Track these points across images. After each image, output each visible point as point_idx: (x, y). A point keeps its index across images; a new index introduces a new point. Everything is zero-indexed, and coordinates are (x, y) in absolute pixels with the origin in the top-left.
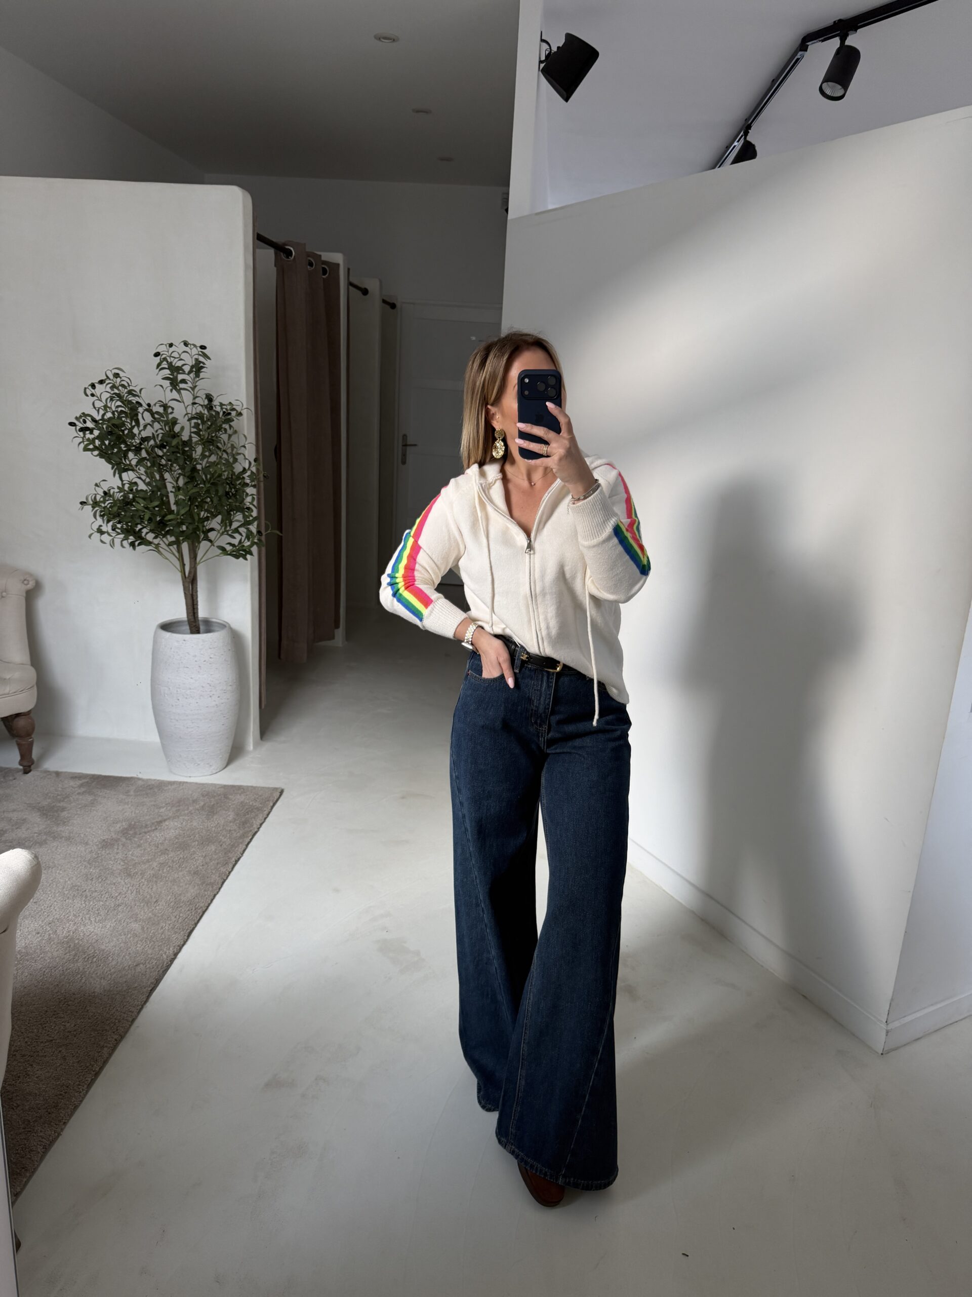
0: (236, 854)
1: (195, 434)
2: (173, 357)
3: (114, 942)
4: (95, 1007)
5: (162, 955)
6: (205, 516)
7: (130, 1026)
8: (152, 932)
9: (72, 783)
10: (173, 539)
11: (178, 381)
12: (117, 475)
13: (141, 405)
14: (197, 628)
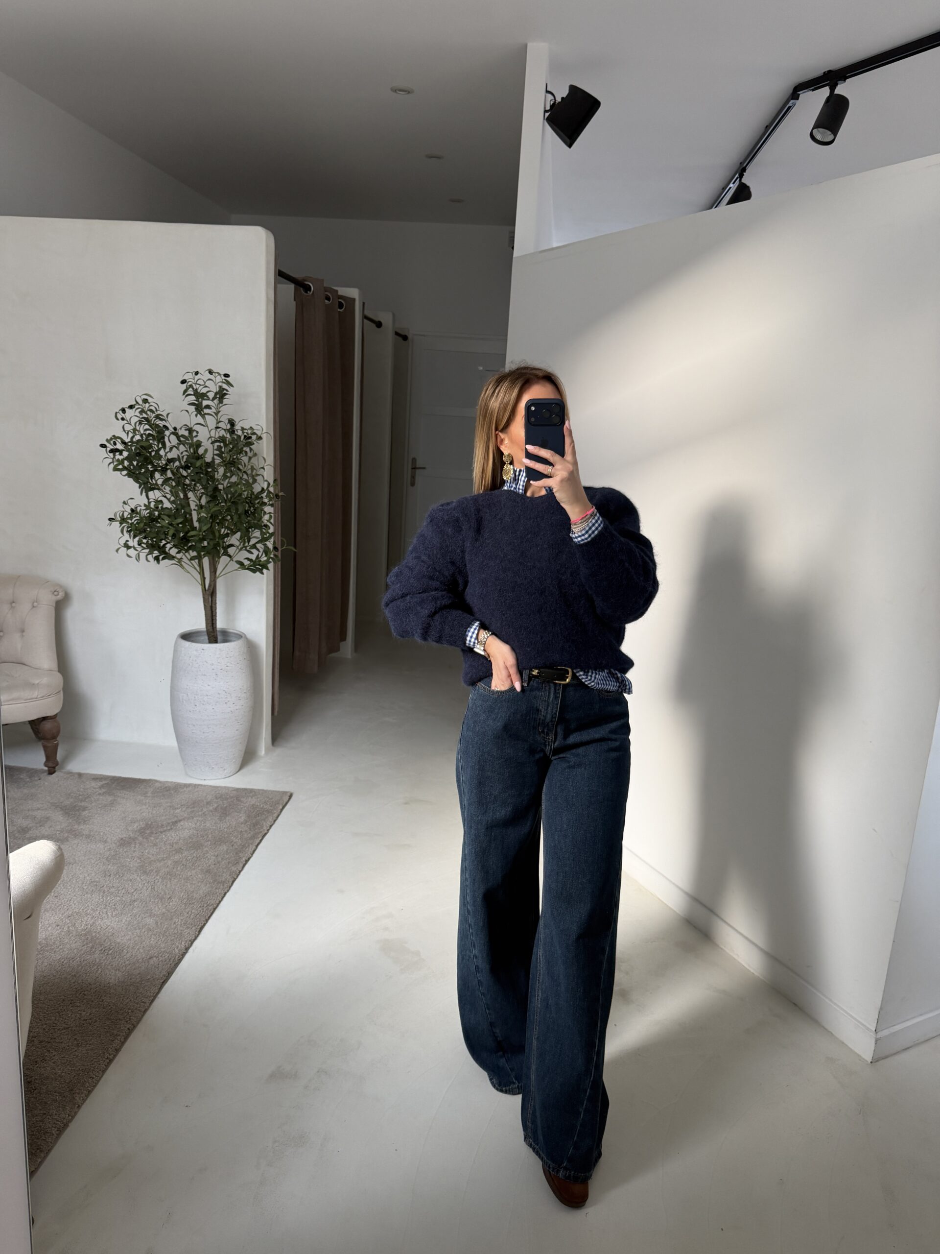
0: (247, 855)
1: (218, 456)
2: (198, 384)
3: (129, 936)
4: (110, 997)
5: (174, 949)
6: (226, 532)
7: (143, 1016)
8: (165, 926)
9: (94, 784)
10: (195, 554)
11: (203, 407)
12: (144, 494)
13: (167, 428)
14: (215, 638)
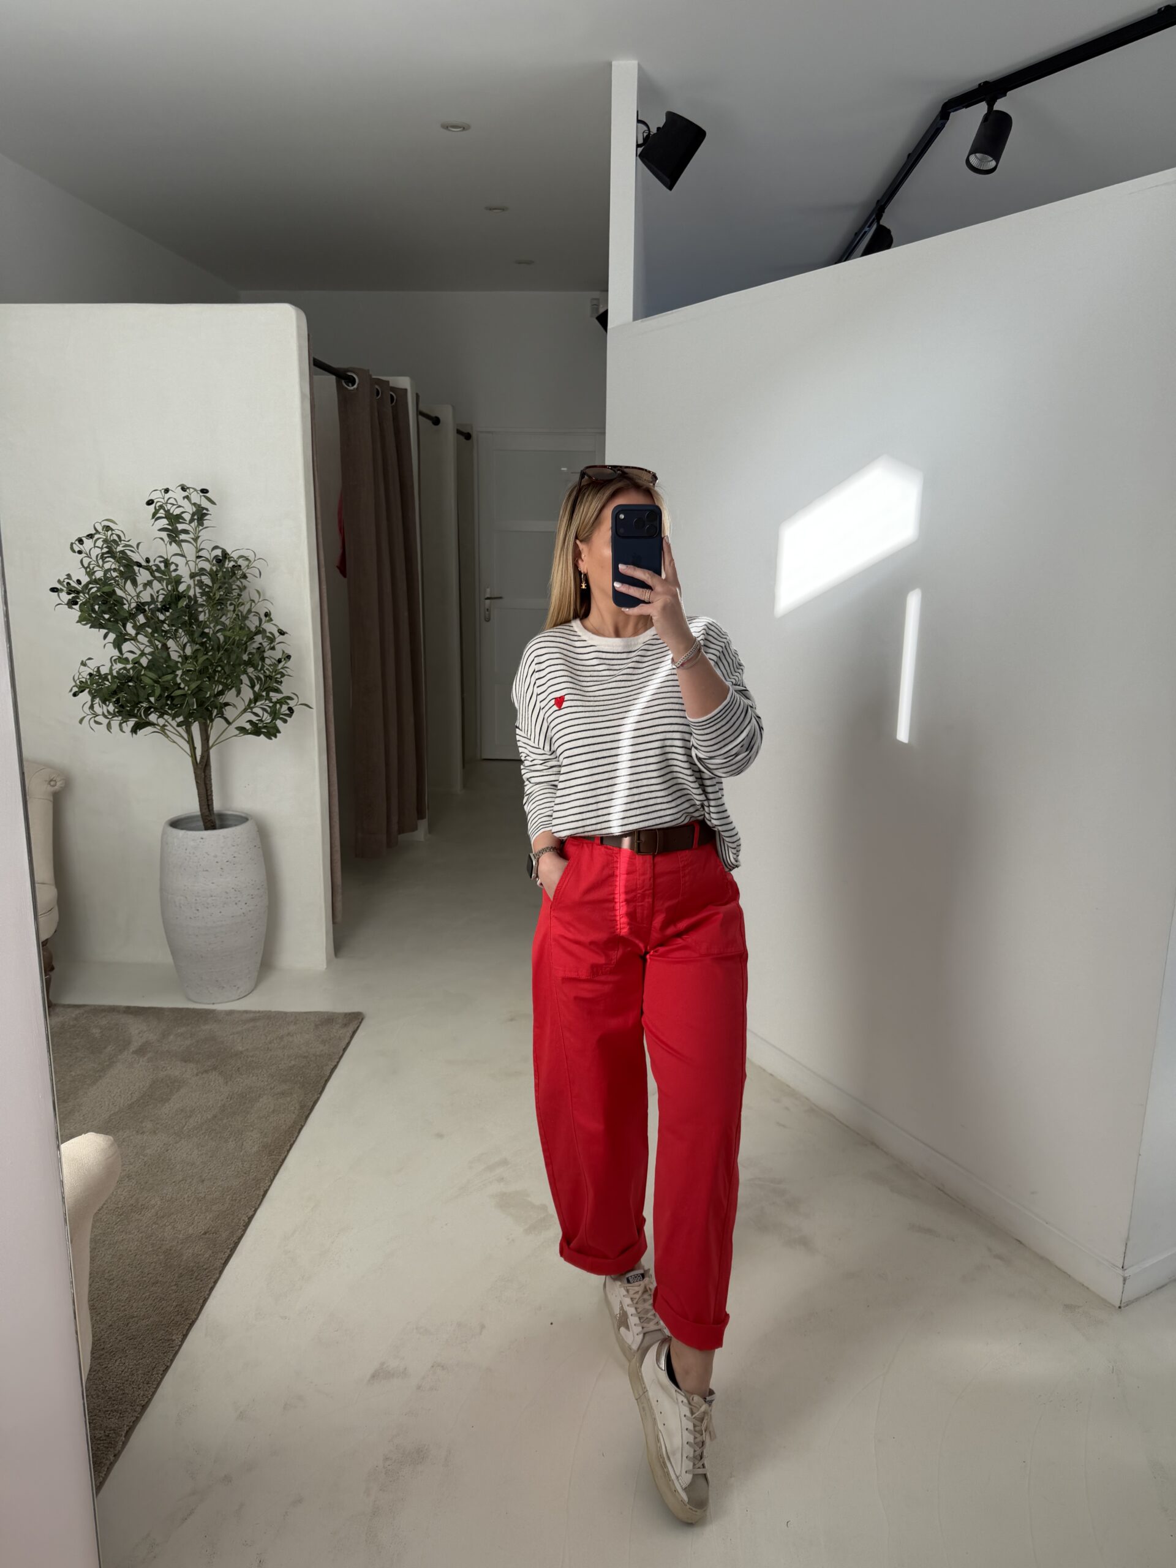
2: (170, 504)
6: (218, 688)
11: (178, 532)
12: (113, 645)
14: (212, 823)
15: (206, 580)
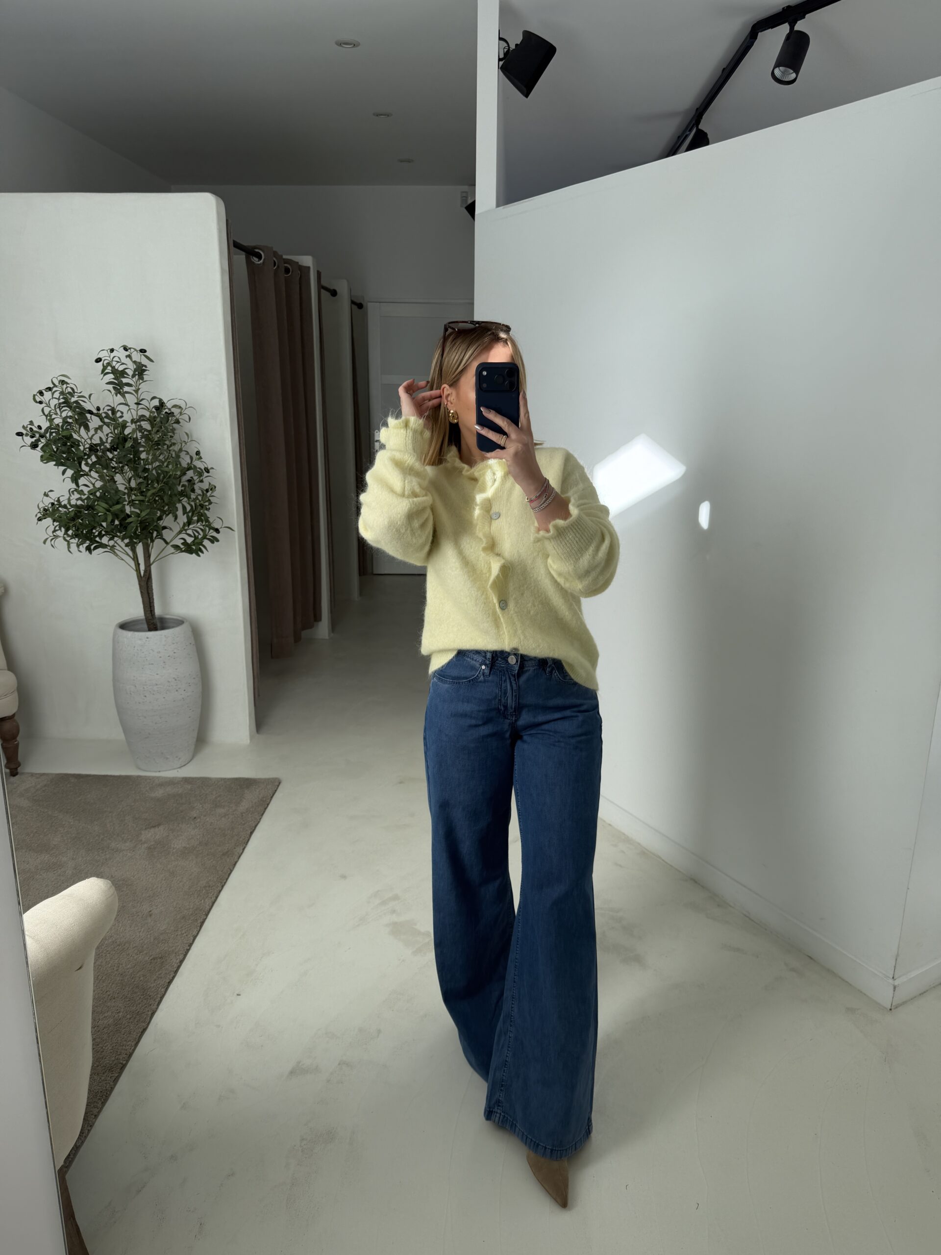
2: (115, 362)
6: (158, 514)
11: (124, 382)
14: (154, 625)
15: (146, 425)
